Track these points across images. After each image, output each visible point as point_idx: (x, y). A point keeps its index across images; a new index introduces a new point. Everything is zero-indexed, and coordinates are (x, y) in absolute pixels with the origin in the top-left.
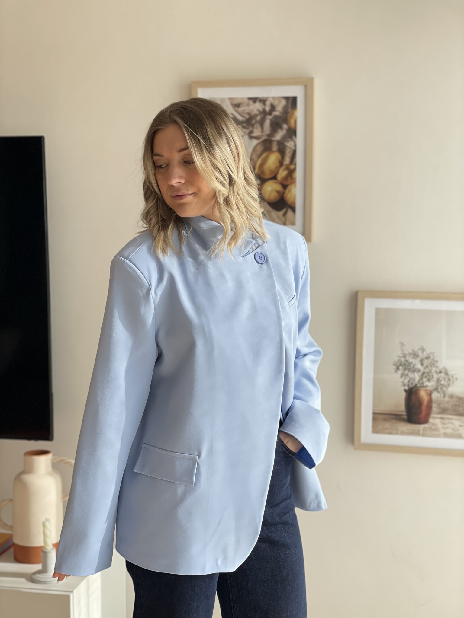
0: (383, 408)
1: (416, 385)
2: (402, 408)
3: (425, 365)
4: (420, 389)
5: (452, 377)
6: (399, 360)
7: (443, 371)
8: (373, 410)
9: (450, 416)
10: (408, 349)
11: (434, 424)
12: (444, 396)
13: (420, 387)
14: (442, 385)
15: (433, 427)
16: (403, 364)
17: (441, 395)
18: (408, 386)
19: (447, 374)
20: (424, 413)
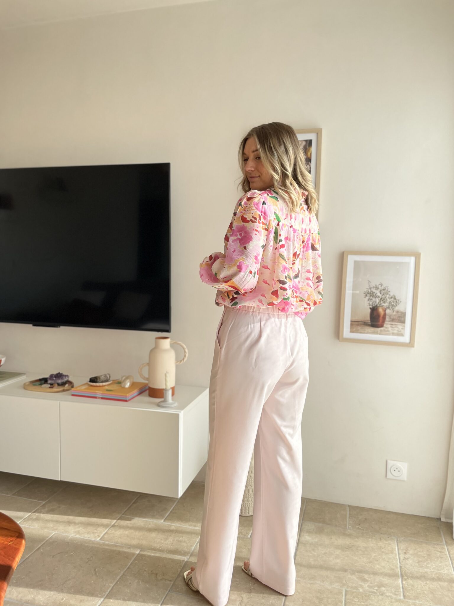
0: (356, 318)
1: (377, 305)
2: (368, 318)
3: (382, 294)
4: (379, 307)
5: (398, 301)
6: (367, 291)
7: (393, 297)
8: (351, 319)
9: (396, 323)
10: (373, 284)
11: (386, 328)
12: (393, 312)
13: (379, 306)
14: (392, 305)
15: (386, 329)
16: (369, 293)
17: (391, 311)
18: (372, 306)
19: (395, 299)
20: (381, 321)
